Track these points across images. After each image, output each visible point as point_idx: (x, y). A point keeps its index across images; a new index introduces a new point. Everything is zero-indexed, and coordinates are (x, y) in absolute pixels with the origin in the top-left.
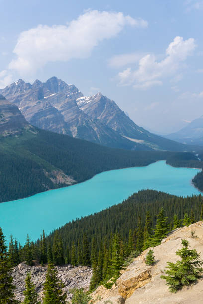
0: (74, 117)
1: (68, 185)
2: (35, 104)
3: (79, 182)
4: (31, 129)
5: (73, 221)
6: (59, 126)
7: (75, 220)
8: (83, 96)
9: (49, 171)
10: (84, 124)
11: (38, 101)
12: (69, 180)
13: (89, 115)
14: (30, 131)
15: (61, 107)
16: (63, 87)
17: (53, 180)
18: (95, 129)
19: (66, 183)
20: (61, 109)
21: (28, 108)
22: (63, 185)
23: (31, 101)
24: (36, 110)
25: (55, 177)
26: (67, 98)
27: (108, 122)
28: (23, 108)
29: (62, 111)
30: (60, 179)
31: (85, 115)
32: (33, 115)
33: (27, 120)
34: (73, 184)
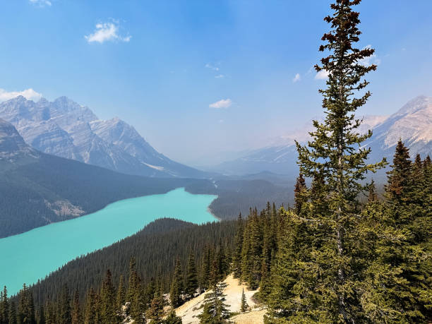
0: (86, 141)
1: (75, 217)
2: (38, 124)
3: (88, 213)
4: (32, 152)
5: (77, 259)
6: (68, 150)
7: (80, 257)
8: (97, 119)
9: (52, 201)
10: (98, 149)
11: (42, 122)
12: (77, 210)
13: (104, 139)
14: (31, 155)
15: (72, 130)
16: (75, 109)
17: (57, 212)
18: (111, 155)
19: (73, 215)
20: (71, 132)
21: (29, 128)
22: (69, 217)
23: (34, 121)
24: (40, 132)
25: (59, 209)
26: (78, 120)
27: (126, 147)
28: (23, 128)
29: (71, 134)
30: (66, 210)
31: (100, 140)
32: (34, 137)
33: (27, 143)
34: (82, 215)
